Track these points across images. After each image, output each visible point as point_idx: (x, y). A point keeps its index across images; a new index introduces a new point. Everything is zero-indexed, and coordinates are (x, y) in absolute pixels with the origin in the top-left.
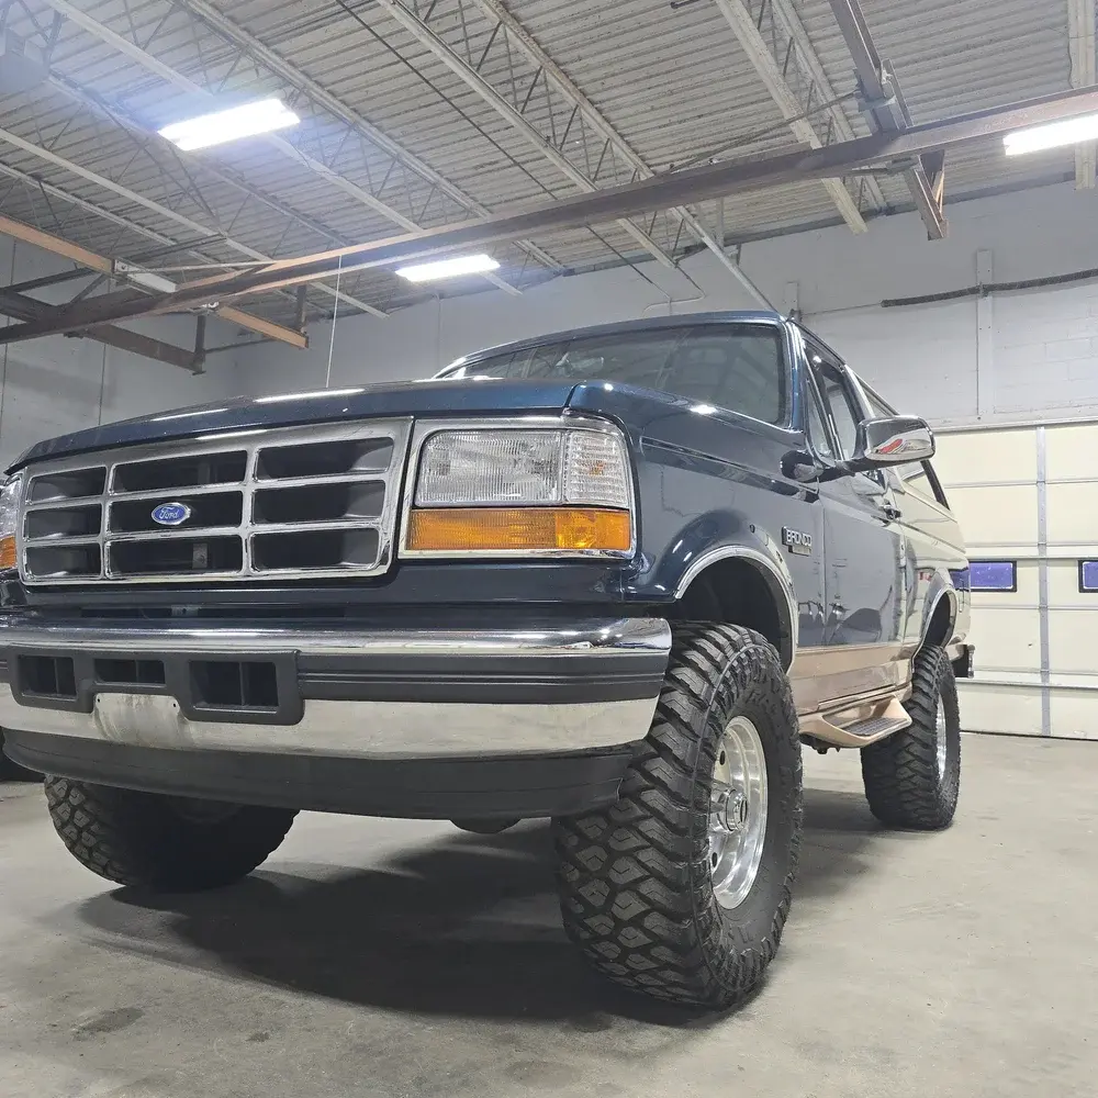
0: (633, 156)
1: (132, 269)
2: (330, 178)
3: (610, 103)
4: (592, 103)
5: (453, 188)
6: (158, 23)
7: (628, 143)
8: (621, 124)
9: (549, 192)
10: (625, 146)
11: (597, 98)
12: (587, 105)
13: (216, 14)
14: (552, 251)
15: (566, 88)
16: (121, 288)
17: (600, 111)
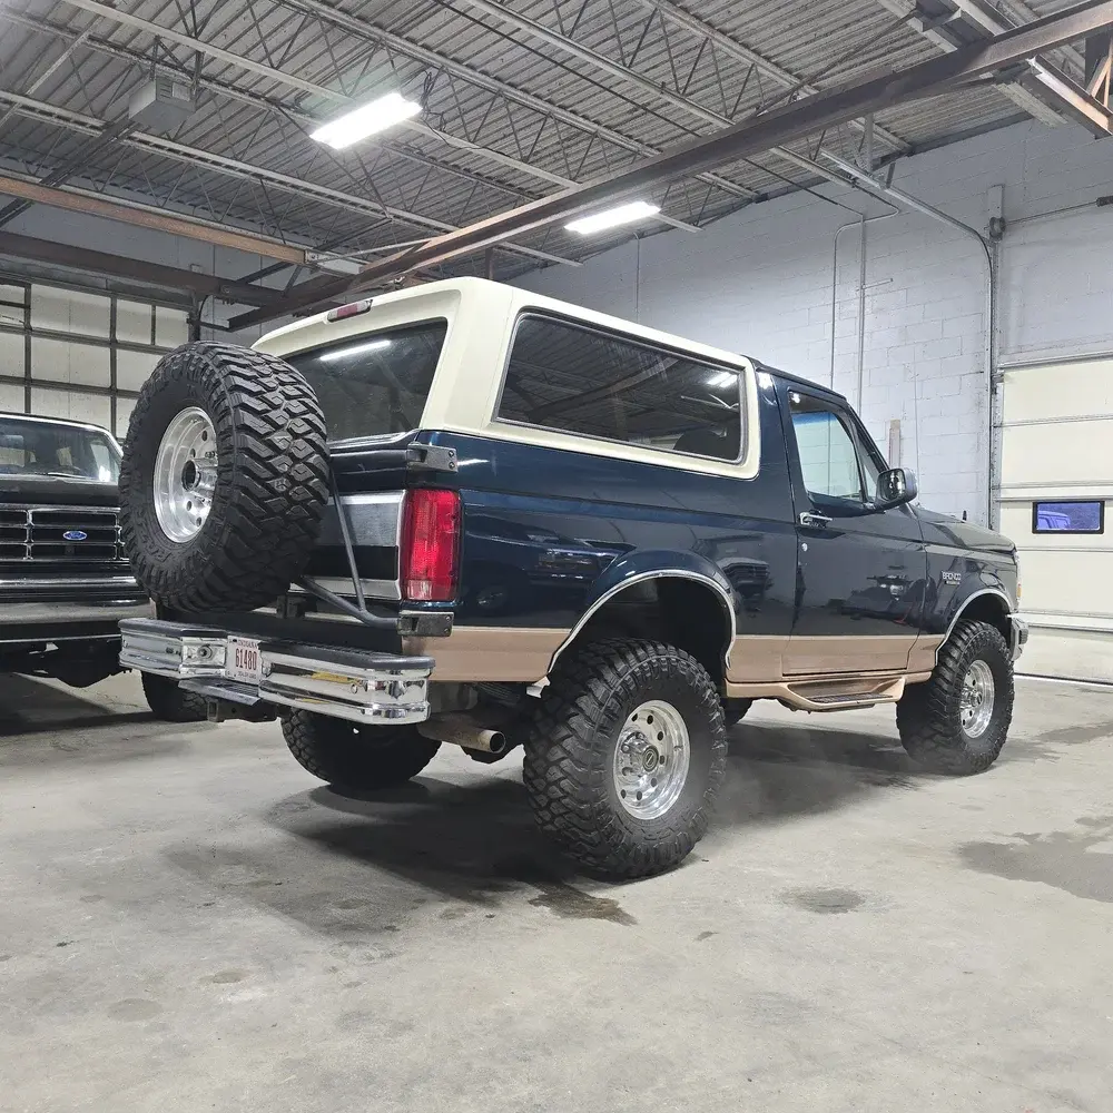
0: (787, 76)
1: (322, 257)
2: (477, 152)
3: (743, 30)
4: (724, 33)
5: (614, 134)
6: (287, 45)
7: (777, 64)
8: (763, 47)
9: (692, 132)
10: (774, 69)
11: (728, 26)
12: (718, 36)
13: (344, 16)
14: (737, 178)
15: (688, 23)
16: (316, 275)
17: (735, 39)
